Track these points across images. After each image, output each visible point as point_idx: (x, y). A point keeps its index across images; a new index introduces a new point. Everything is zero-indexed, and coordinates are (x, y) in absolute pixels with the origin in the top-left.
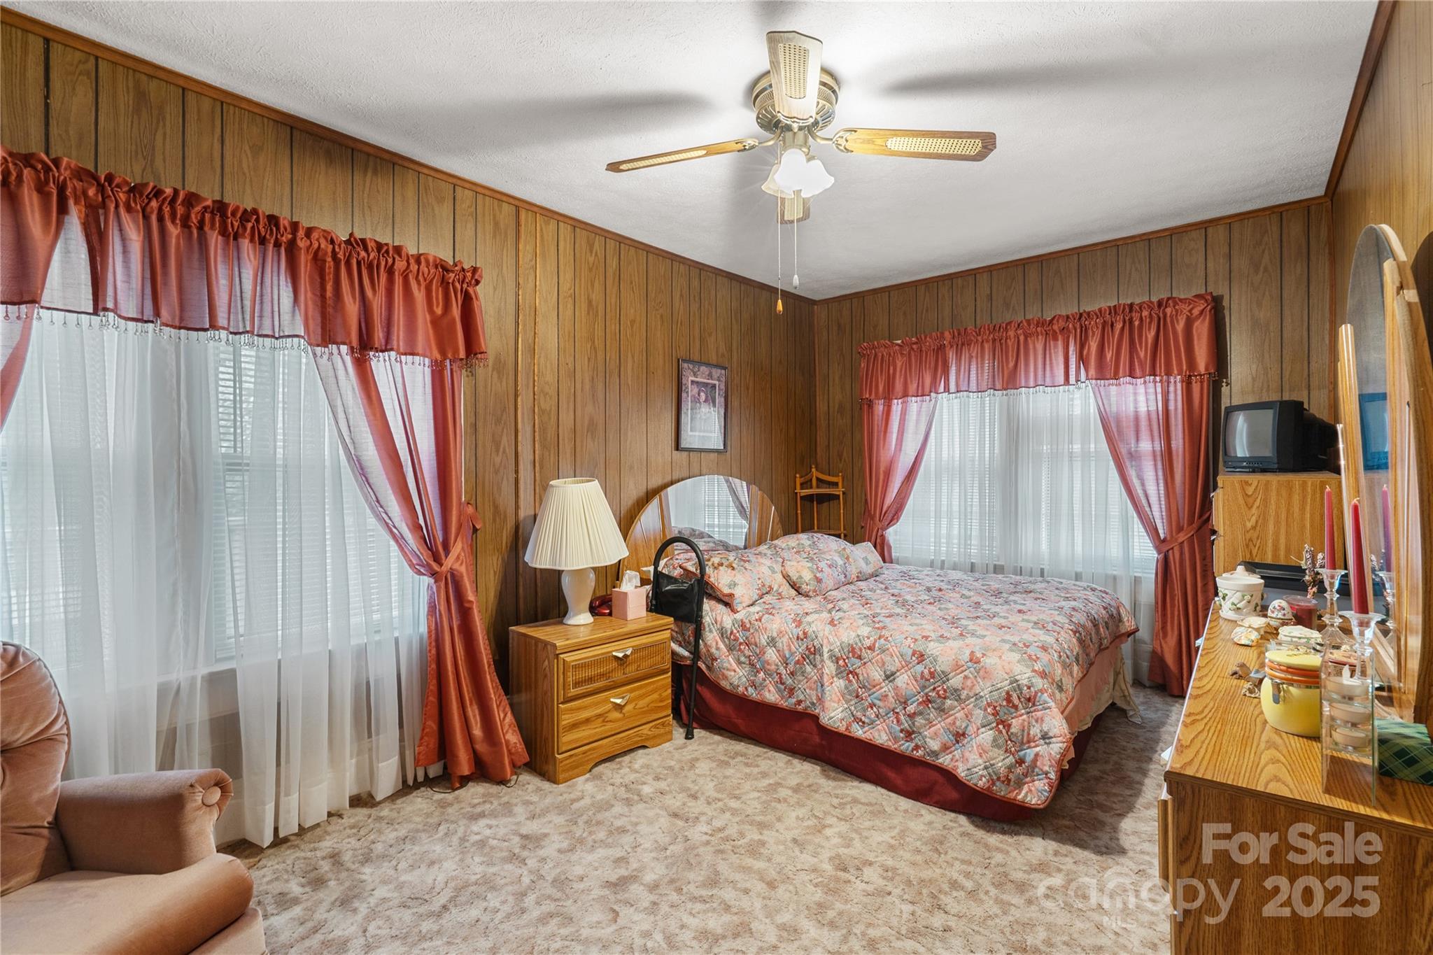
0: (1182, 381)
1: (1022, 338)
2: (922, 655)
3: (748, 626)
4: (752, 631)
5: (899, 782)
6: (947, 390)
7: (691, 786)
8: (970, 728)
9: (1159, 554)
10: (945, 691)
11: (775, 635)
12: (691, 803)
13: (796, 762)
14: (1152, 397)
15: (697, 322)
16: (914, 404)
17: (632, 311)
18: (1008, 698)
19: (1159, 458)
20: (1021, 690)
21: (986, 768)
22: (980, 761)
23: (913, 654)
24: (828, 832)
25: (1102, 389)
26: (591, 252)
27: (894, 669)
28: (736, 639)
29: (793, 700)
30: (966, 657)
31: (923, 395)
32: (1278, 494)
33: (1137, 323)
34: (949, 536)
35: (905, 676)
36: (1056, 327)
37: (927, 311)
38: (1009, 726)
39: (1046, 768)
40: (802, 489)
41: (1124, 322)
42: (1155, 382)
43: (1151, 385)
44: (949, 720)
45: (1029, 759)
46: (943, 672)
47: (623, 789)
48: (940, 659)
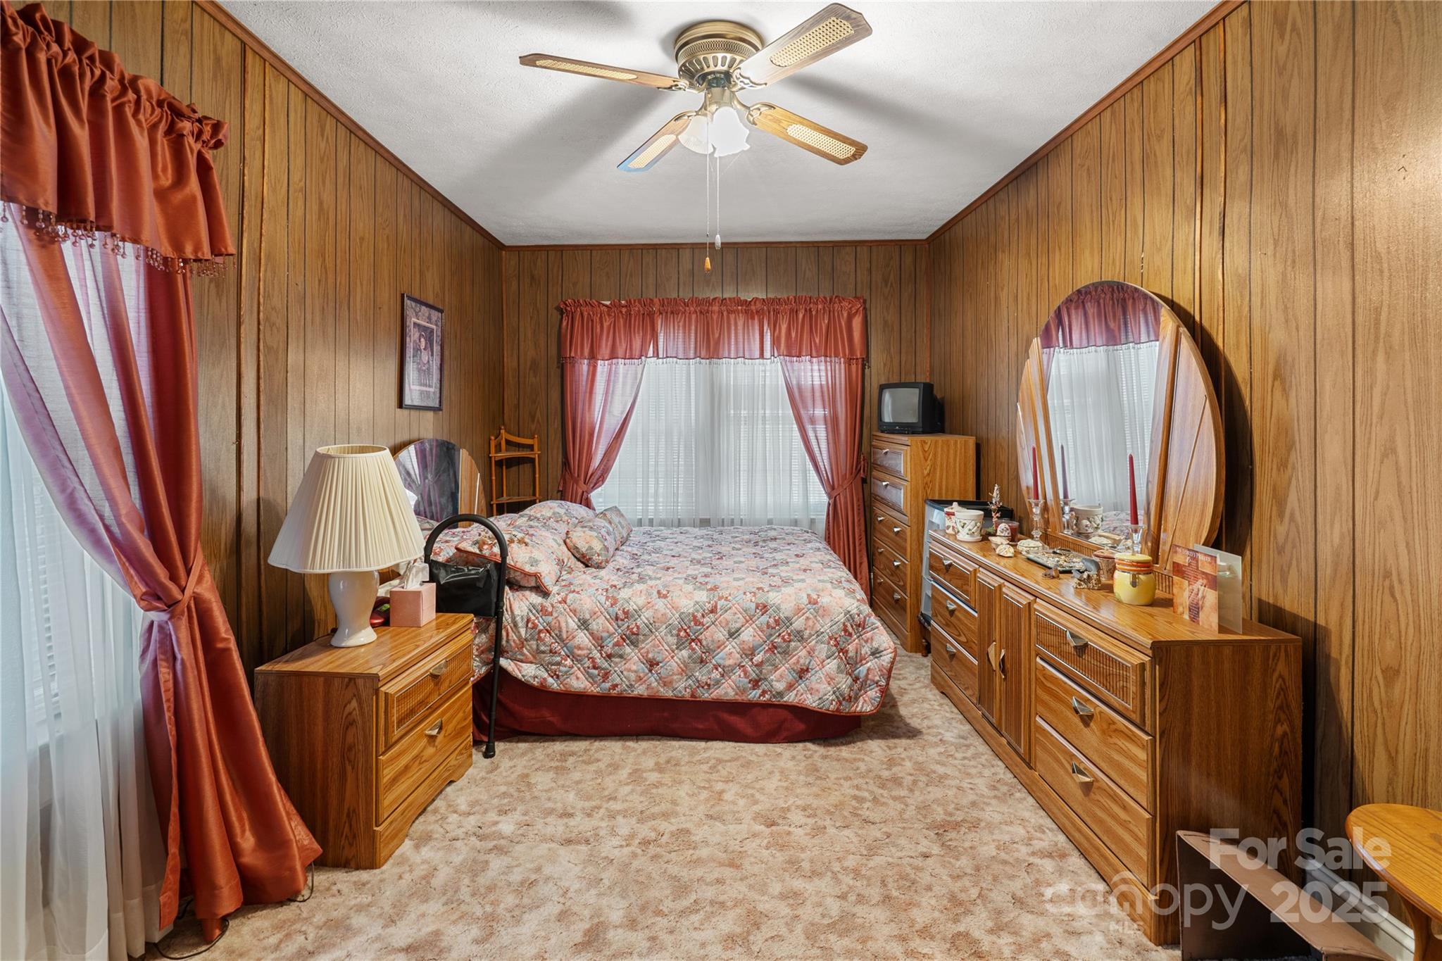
0: (845, 363)
1: (725, 313)
2: (765, 606)
3: (550, 609)
4: (555, 615)
5: (749, 731)
6: (656, 355)
7: (550, 805)
8: (813, 662)
9: (830, 498)
10: (789, 635)
11: (587, 616)
12: (572, 822)
13: (631, 744)
14: (823, 374)
15: (418, 251)
16: (622, 366)
17: (361, 224)
18: (845, 630)
19: (829, 422)
20: (853, 619)
21: (834, 693)
22: (829, 688)
23: (757, 608)
24: (726, 796)
25: (788, 364)
26: (322, 135)
27: (738, 625)
28: (535, 626)
29: (607, 685)
30: (805, 600)
31: (631, 358)
32: (942, 450)
33: (814, 313)
34: (656, 494)
35: (750, 629)
36: (753, 308)
37: (631, 275)
38: (847, 651)
39: (877, 678)
40: (496, 452)
41: (806, 310)
42: (826, 362)
43: (823, 363)
44: (794, 660)
45: (862, 675)
46: (787, 618)
47: (473, 838)
48: (783, 607)
